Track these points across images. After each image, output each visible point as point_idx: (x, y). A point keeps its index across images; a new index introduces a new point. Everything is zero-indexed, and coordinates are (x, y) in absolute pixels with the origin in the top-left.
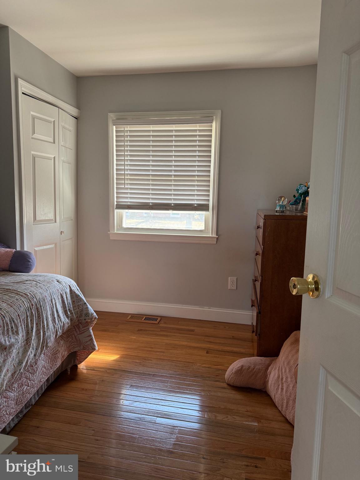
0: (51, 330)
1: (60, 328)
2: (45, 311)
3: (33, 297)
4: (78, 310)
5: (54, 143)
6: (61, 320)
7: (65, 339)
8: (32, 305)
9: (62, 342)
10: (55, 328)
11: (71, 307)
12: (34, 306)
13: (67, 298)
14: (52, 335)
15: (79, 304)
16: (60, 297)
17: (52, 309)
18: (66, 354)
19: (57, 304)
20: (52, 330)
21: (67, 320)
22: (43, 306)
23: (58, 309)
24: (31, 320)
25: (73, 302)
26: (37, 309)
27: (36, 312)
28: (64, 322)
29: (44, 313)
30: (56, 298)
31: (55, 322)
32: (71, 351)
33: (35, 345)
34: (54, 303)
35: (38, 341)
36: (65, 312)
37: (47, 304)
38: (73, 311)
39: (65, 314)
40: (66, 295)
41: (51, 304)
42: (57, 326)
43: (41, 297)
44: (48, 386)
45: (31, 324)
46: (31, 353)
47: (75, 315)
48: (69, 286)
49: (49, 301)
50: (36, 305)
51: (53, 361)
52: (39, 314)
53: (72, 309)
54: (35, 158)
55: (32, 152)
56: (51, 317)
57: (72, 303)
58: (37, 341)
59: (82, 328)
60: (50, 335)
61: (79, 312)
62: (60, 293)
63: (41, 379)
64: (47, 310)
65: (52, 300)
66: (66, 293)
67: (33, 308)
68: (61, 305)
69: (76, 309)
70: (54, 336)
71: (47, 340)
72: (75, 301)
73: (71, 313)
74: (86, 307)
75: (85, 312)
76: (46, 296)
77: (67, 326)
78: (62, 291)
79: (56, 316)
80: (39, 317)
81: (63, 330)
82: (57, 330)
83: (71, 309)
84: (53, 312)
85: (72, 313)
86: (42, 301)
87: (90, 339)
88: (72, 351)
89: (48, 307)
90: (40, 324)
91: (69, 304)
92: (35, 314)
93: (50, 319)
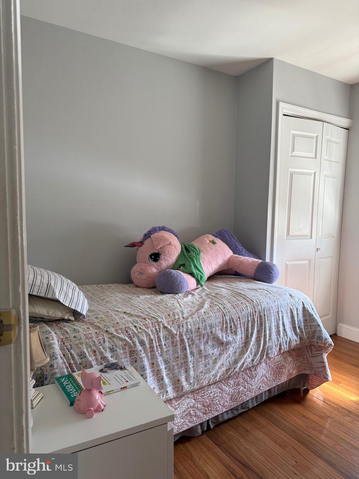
0: (273, 341)
1: (284, 342)
2: (269, 321)
3: (258, 305)
4: (309, 330)
5: (316, 157)
6: (287, 335)
7: (294, 357)
8: (255, 312)
9: (290, 359)
10: (278, 341)
11: (301, 325)
12: (257, 313)
13: (297, 314)
14: (274, 347)
15: (312, 324)
16: (289, 311)
17: (278, 321)
18: (295, 373)
19: (285, 318)
20: (275, 342)
21: (295, 337)
22: (267, 315)
23: (285, 323)
24: (252, 325)
25: (305, 320)
26: (260, 316)
27: (259, 320)
28: (290, 338)
29: (268, 322)
30: (283, 311)
31: (279, 335)
32: (301, 372)
33: (253, 350)
34: (280, 315)
35: (258, 347)
36: (294, 328)
37: (272, 315)
38: (303, 330)
39: (294, 331)
40: (297, 311)
41: (277, 316)
42: (281, 340)
43: (266, 306)
44: (270, 398)
45: (251, 329)
46: (248, 357)
47: (306, 335)
48: (303, 303)
49: (275, 313)
50: (260, 313)
51: (277, 374)
52: (261, 322)
53: (303, 327)
54: (292, 174)
55: (290, 170)
56: (275, 329)
57: (304, 322)
58: (256, 348)
59: (315, 351)
60: (272, 347)
61: (310, 333)
62: (290, 308)
63: (260, 387)
64: (272, 321)
65: (278, 312)
66: (297, 309)
67: (256, 315)
68: (290, 321)
69: (308, 329)
70: (278, 349)
71: (267, 350)
72: (308, 320)
73: (301, 332)
74: (319, 329)
75: (317, 335)
76: (272, 307)
77: (295, 343)
78: (292, 306)
79: (281, 329)
80: (261, 325)
81: (290, 346)
82: (280, 343)
83: (301, 327)
84: (278, 324)
85: (303, 332)
86: (267, 311)
87: (322, 365)
88: (303, 373)
89: (273, 318)
90: (262, 332)
91: (300, 321)
92: (257, 321)
93: (274, 330)
